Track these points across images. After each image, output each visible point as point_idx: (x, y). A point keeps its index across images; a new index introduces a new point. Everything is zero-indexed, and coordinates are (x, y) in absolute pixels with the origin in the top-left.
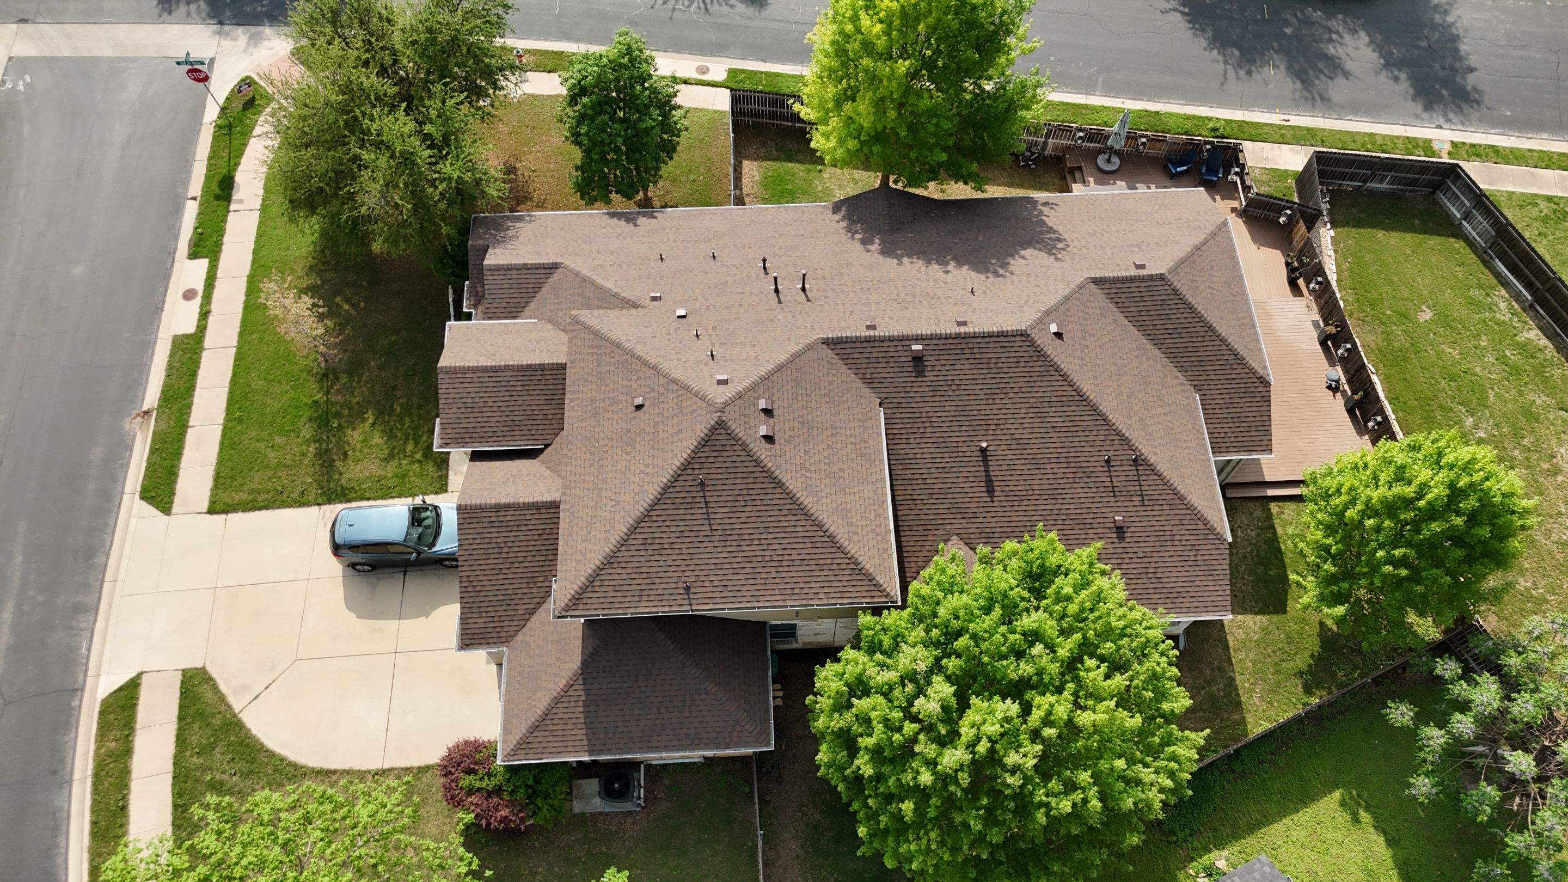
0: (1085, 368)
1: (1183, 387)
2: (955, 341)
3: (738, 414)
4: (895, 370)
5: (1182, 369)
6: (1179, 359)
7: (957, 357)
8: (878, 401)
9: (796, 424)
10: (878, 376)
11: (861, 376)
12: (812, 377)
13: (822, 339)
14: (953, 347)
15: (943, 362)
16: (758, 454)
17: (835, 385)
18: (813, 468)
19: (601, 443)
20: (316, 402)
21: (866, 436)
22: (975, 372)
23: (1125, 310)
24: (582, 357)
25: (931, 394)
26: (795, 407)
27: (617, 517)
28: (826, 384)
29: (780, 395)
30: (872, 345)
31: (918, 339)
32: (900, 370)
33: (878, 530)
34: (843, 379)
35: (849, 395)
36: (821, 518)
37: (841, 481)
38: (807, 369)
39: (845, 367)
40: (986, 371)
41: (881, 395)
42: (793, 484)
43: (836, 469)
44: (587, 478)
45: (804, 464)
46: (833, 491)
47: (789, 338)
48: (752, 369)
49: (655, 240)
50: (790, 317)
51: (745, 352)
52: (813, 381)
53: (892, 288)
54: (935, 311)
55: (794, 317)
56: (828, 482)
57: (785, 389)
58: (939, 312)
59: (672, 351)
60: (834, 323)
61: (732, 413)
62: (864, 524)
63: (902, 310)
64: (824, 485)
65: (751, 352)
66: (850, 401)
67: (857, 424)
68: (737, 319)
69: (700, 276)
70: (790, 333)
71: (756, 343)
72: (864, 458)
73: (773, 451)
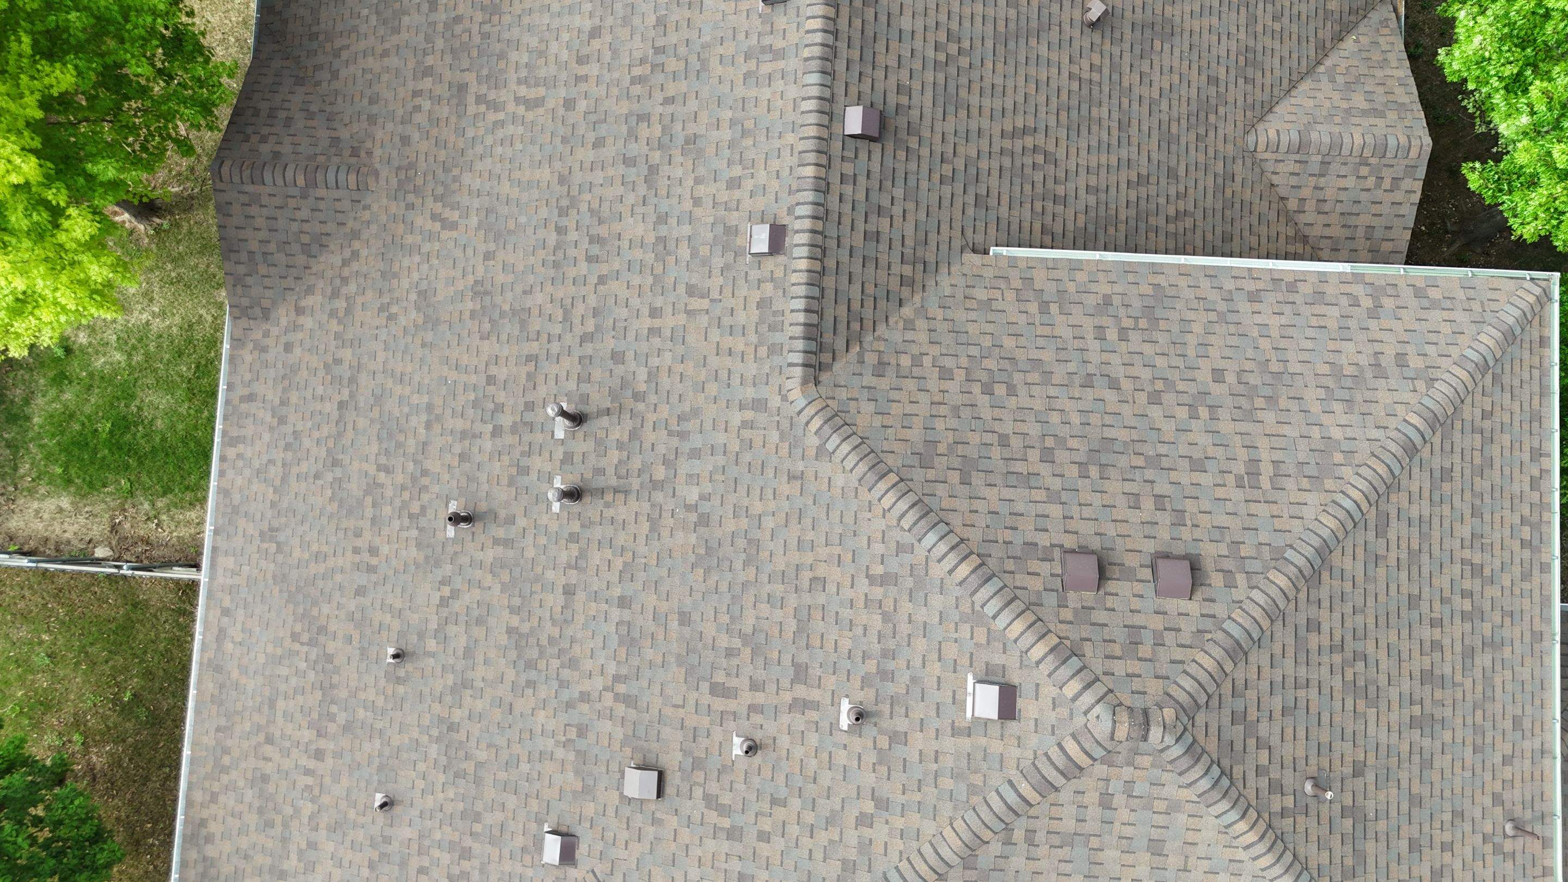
3: (1134, 666)
4: (899, 193)
7: (883, 17)
8: (968, 255)
9: (1114, 486)
10: (909, 242)
11: (906, 291)
12: (940, 424)
13: (805, 382)
15: (893, 63)
16: (1258, 613)
17: (949, 362)
18: (1243, 454)
21: (1091, 300)
25: (963, 113)
26: (1056, 484)
28: (953, 386)
29: (1026, 525)
30: (832, 243)
31: (830, 114)
32: (900, 182)
34: (922, 337)
35: (971, 328)
36: (1392, 447)
37: (1253, 380)
38: (915, 434)
39: (881, 329)
42: (1314, 516)
43: (1218, 390)
45: (1239, 478)
46: (1294, 406)
47: (791, 477)
48: (937, 601)
49: (308, 808)
50: (696, 466)
51: (846, 613)
52: (953, 423)
53: (598, 176)
54: (714, 62)
55: (695, 454)
56: (1269, 417)
57: (1004, 509)
58: (721, 50)
59: (823, 837)
60: (739, 344)
61: (1136, 684)
62: (1363, 336)
63: (700, 152)
64: (1286, 430)
65: (848, 593)
66: (989, 328)
67: (1059, 319)
68: (685, 619)
69: (479, 705)
70: (770, 473)
71: (806, 575)
72: (1159, 313)
73: (1228, 564)
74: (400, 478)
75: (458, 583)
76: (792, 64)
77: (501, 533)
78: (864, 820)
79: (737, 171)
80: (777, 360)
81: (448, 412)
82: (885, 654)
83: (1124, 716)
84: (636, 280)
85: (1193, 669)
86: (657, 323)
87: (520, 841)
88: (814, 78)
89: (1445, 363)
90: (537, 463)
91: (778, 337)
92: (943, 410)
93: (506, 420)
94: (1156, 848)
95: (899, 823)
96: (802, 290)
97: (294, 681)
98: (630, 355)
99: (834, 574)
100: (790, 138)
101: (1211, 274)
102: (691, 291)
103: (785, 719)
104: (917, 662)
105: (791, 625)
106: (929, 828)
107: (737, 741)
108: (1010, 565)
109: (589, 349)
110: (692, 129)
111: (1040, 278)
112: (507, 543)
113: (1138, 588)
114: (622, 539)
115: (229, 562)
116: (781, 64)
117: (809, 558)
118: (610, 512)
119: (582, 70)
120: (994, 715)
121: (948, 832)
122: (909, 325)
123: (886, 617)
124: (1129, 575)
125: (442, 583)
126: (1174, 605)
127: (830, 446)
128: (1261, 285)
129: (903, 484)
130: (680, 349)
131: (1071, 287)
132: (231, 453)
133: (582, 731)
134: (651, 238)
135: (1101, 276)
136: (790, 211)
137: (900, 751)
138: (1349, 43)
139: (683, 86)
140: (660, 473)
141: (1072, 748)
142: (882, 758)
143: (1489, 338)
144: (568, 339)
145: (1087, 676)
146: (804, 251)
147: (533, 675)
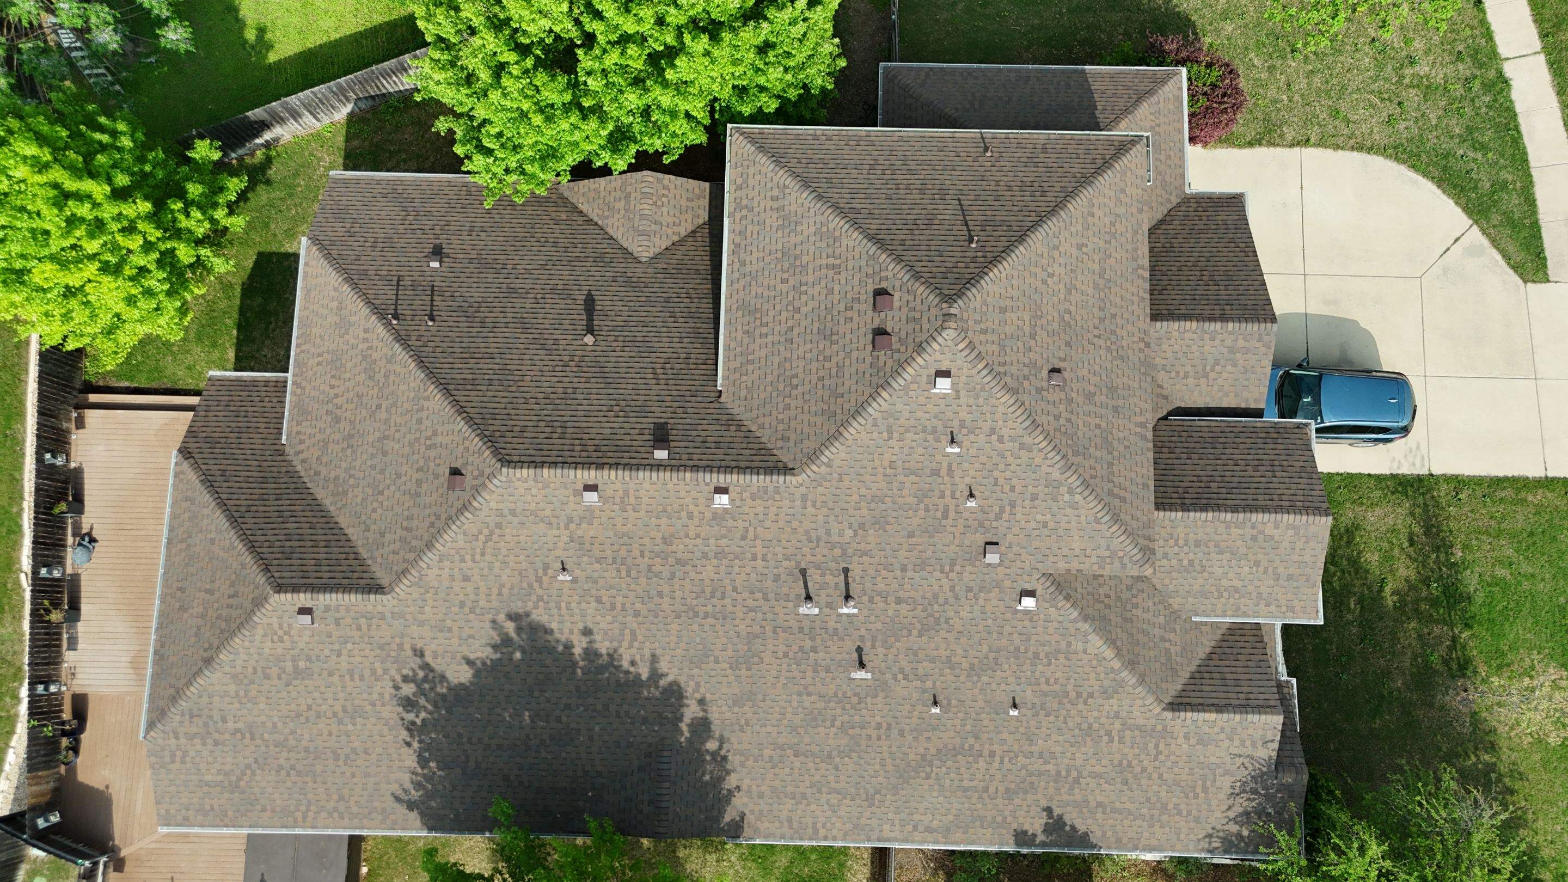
0: (429, 433)
1: (302, 447)
2: (605, 460)
3: (925, 320)
4: (694, 433)
5: (293, 475)
6: (293, 486)
7: (605, 442)
8: (723, 399)
9: (842, 329)
10: (718, 428)
11: (743, 429)
12: (813, 409)
13: (794, 475)
14: (610, 454)
15: (628, 437)
16: (898, 267)
17: (781, 406)
18: (824, 271)
19: (1102, 342)
20: (1468, 626)
21: (746, 340)
22: (585, 425)
23: (347, 550)
24: (1134, 488)
25: (649, 403)
26: (842, 354)
27: (1080, 228)
28: (793, 404)
29: (862, 367)
30: (723, 463)
31: (658, 466)
32: (688, 433)
33: (744, 212)
34: (768, 420)
35: (762, 397)
36: (819, 205)
37: (786, 265)
38: (819, 420)
39: (763, 440)
40: (569, 424)
41: (717, 405)
42: (853, 241)
43: (791, 282)
44: (1118, 300)
45: (836, 273)
46: (799, 248)
47: (841, 480)
48: (899, 407)
49: (1022, 760)
50: (834, 531)
51: (906, 450)
52: (813, 402)
53: (678, 594)
54: (625, 529)
55: (828, 532)
56: (805, 259)
57: (854, 378)
58: (619, 526)
59: (1010, 460)
60: (774, 510)
61: (933, 319)
62: (763, 215)
63: (672, 535)
64: (811, 252)
65: (897, 450)
66: (762, 387)
67: (757, 355)
68: (911, 535)
69: (960, 652)
70: (838, 492)
71: (889, 471)
72: (752, 308)
73: (877, 279)
74: (839, 711)
75: (895, 669)
76: (632, 486)
77: (869, 644)
78: (1001, 440)
79: (684, 514)
80: (782, 489)
81: (803, 682)
82: (924, 431)
83: (946, 324)
84: (736, 569)
85: (925, 295)
86: (759, 556)
87: (1027, 623)
88: (641, 474)
89: (776, 179)
90: (831, 624)
91: (771, 489)
92: (806, 408)
93: (808, 644)
94: (1003, 310)
95: (1000, 423)
96: (748, 477)
97: (953, 775)
98: (776, 571)
99: (888, 457)
100: (670, 486)
101: (731, 283)
102: (744, 538)
103: (957, 480)
104: (927, 416)
105: (913, 478)
106: (1001, 409)
107: (969, 504)
108: (881, 374)
109: (771, 596)
110: (659, 541)
111: (734, 365)
112: (874, 639)
113: (889, 318)
114: (871, 572)
115: (886, 827)
116: (631, 491)
117: (880, 470)
118: (858, 578)
119: (619, 606)
120: (949, 380)
121: (1003, 400)
122: (762, 426)
123: (907, 431)
124: (885, 321)
125: (896, 679)
126: (896, 303)
127: (826, 460)
128: (736, 260)
129: (845, 424)
130: (775, 542)
131: (739, 349)
132: (822, 832)
133: (969, 589)
134: (715, 562)
135: (733, 335)
136: (707, 484)
137: (968, 423)
138: (584, 208)
139: (636, 546)
140: (838, 551)
141: (962, 346)
142: (971, 431)
143: (762, 159)
144: (766, 608)
145: (930, 340)
146: (728, 476)
147: (942, 620)
